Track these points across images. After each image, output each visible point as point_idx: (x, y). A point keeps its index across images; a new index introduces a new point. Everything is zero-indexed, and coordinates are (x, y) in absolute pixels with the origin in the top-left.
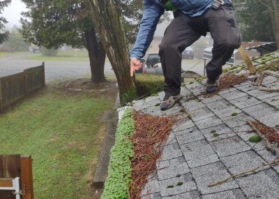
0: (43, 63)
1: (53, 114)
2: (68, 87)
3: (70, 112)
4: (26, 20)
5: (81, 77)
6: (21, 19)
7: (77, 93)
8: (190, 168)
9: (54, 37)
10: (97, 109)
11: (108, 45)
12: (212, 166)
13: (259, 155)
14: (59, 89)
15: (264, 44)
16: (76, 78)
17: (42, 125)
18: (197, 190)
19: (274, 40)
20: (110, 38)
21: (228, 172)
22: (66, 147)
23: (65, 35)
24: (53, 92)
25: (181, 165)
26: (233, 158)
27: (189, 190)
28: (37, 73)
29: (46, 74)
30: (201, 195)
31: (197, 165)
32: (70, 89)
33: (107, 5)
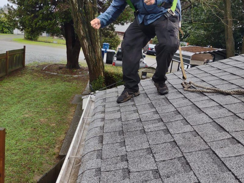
0: (25, 47)
1: (30, 93)
2: (45, 70)
3: (44, 93)
4: (12, 7)
5: (57, 63)
6: (8, 5)
7: (52, 76)
8: (127, 151)
9: (36, 24)
10: (69, 92)
11: (83, 38)
12: (143, 151)
13: (178, 146)
14: (37, 71)
15: (217, 50)
16: (53, 63)
17: (19, 102)
18: (127, 168)
19: (225, 47)
20: (85, 32)
21: (153, 156)
22: (38, 123)
23: (46, 23)
24: (31, 74)
25: (121, 149)
26: (159, 146)
27: (122, 168)
28: (18, 55)
29: (26, 57)
30: (130, 172)
31: (132, 149)
32: (47, 72)
33: (85, 3)
